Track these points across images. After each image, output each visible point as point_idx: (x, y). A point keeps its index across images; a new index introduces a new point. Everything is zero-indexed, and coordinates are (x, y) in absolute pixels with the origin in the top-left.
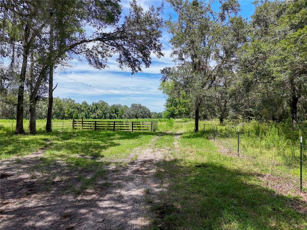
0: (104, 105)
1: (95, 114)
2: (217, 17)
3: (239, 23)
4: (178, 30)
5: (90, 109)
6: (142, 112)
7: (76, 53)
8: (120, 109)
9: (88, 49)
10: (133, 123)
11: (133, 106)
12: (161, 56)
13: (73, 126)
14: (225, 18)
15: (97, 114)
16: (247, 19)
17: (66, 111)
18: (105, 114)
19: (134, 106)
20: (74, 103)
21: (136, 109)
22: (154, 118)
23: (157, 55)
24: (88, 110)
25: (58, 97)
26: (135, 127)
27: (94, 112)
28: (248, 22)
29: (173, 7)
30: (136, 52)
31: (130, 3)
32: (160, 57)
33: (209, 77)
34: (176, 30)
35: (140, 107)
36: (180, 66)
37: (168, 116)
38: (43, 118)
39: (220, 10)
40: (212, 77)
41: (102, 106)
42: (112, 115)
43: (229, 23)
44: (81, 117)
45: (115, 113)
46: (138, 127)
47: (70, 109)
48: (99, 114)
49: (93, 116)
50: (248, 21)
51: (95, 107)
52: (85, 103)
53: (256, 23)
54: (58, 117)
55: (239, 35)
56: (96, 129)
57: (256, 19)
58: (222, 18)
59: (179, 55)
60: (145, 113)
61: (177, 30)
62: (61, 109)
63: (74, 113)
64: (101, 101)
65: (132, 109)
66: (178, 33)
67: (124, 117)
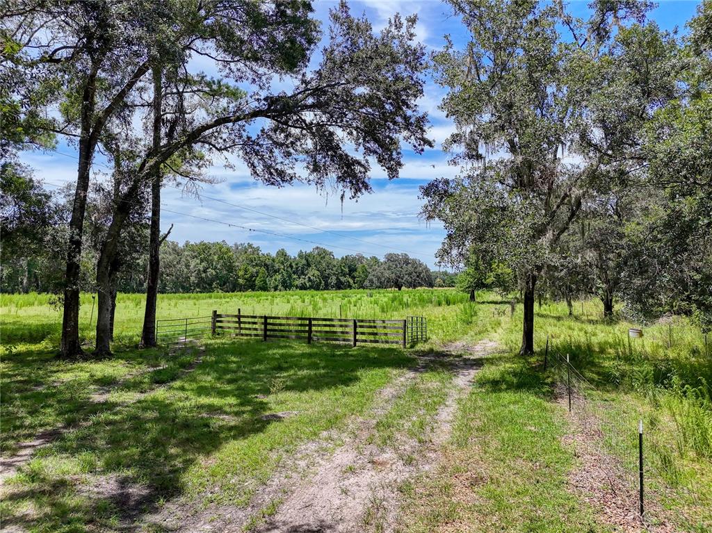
0: (324, 257)
1: (304, 279)
2: (584, 32)
3: (648, 43)
4: (467, 76)
5: (294, 266)
6: (410, 274)
7: (220, 150)
8: (359, 266)
9: (249, 138)
10: (358, 324)
11: (388, 260)
12: (426, 147)
13: (214, 327)
14: (607, 33)
15: (309, 278)
16: (676, 32)
17: (241, 273)
18: (326, 277)
19: (392, 259)
20: (258, 254)
21: (396, 265)
22: (443, 286)
23: (415, 146)
24: (289, 269)
25: (223, 241)
26: (363, 333)
27: (303, 273)
28: (679, 42)
29: (461, 15)
30: (361, 141)
31: (331, 11)
32: (422, 150)
33: (564, 198)
34: (462, 77)
35: (407, 262)
36: (475, 175)
37: (469, 287)
38: (192, 288)
39: (593, 11)
40: (573, 201)
41: (319, 259)
42: (342, 279)
43: (617, 45)
44: (273, 285)
45: (350, 275)
46: (370, 334)
47: (249, 267)
48: (312, 278)
49: (298, 282)
50: (678, 37)
51: (304, 262)
52: (282, 254)
53: (704, 41)
54: (224, 285)
55: (650, 81)
56: (266, 336)
57: (705, 27)
58: (598, 34)
59: (468, 145)
60: (418, 276)
61: (465, 77)
62: (231, 268)
63: (257, 276)
64: (317, 248)
65: (386, 267)
66: (467, 83)
67: (368, 285)
